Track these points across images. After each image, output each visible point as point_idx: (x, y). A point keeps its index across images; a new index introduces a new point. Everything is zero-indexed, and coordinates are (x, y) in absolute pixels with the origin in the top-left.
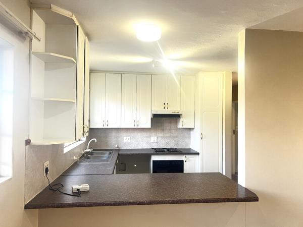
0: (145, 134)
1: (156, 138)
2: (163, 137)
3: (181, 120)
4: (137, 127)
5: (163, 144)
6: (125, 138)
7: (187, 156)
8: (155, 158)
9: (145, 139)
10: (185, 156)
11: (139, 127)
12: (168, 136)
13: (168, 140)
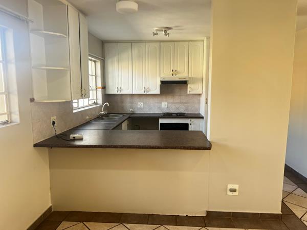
0: (156, 100)
1: (167, 103)
2: (173, 103)
3: (189, 86)
4: (147, 93)
5: (173, 110)
6: (139, 103)
7: (193, 120)
8: (162, 121)
9: (157, 104)
10: (189, 120)
11: (149, 93)
12: (178, 101)
13: (178, 106)
